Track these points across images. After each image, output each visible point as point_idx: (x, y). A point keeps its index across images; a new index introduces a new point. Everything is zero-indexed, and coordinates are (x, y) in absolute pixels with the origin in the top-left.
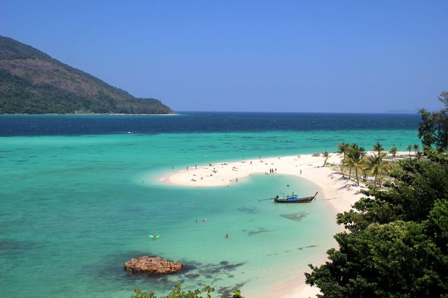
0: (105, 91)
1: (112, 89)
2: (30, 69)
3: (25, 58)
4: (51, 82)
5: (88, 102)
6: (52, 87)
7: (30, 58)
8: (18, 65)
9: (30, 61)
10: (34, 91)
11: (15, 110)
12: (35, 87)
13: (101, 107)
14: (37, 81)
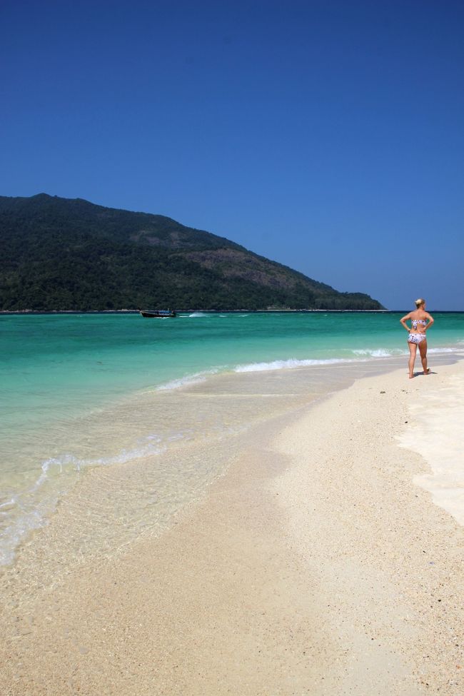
0: (304, 284)
1: (314, 283)
2: (220, 261)
3: (216, 249)
4: (243, 275)
5: (284, 297)
6: (242, 279)
7: (221, 248)
8: (208, 256)
9: (220, 252)
10: (224, 285)
11: (201, 306)
12: (224, 280)
13: (297, 302)
14: (227, 273)
